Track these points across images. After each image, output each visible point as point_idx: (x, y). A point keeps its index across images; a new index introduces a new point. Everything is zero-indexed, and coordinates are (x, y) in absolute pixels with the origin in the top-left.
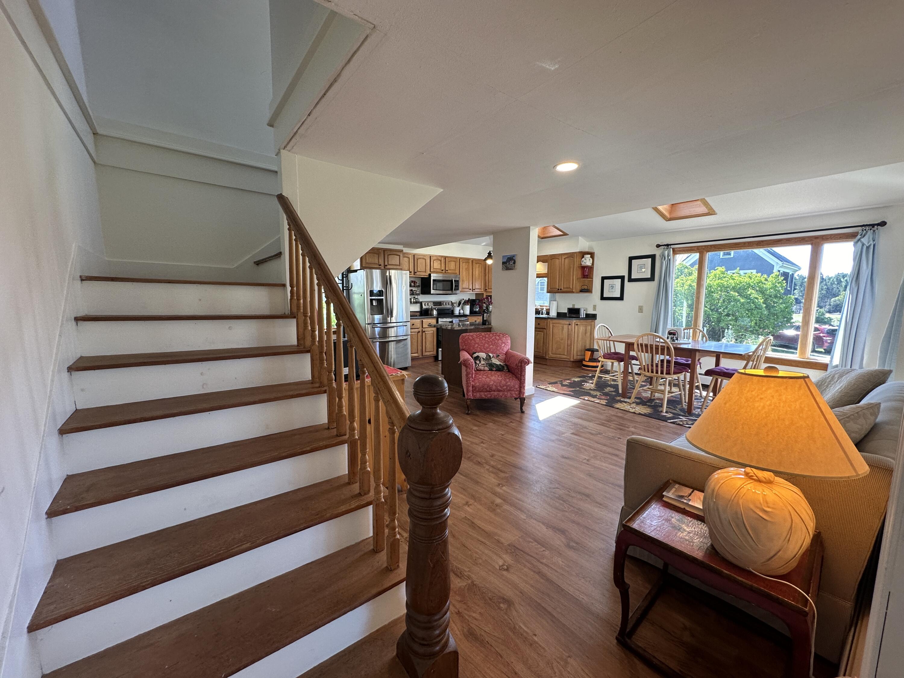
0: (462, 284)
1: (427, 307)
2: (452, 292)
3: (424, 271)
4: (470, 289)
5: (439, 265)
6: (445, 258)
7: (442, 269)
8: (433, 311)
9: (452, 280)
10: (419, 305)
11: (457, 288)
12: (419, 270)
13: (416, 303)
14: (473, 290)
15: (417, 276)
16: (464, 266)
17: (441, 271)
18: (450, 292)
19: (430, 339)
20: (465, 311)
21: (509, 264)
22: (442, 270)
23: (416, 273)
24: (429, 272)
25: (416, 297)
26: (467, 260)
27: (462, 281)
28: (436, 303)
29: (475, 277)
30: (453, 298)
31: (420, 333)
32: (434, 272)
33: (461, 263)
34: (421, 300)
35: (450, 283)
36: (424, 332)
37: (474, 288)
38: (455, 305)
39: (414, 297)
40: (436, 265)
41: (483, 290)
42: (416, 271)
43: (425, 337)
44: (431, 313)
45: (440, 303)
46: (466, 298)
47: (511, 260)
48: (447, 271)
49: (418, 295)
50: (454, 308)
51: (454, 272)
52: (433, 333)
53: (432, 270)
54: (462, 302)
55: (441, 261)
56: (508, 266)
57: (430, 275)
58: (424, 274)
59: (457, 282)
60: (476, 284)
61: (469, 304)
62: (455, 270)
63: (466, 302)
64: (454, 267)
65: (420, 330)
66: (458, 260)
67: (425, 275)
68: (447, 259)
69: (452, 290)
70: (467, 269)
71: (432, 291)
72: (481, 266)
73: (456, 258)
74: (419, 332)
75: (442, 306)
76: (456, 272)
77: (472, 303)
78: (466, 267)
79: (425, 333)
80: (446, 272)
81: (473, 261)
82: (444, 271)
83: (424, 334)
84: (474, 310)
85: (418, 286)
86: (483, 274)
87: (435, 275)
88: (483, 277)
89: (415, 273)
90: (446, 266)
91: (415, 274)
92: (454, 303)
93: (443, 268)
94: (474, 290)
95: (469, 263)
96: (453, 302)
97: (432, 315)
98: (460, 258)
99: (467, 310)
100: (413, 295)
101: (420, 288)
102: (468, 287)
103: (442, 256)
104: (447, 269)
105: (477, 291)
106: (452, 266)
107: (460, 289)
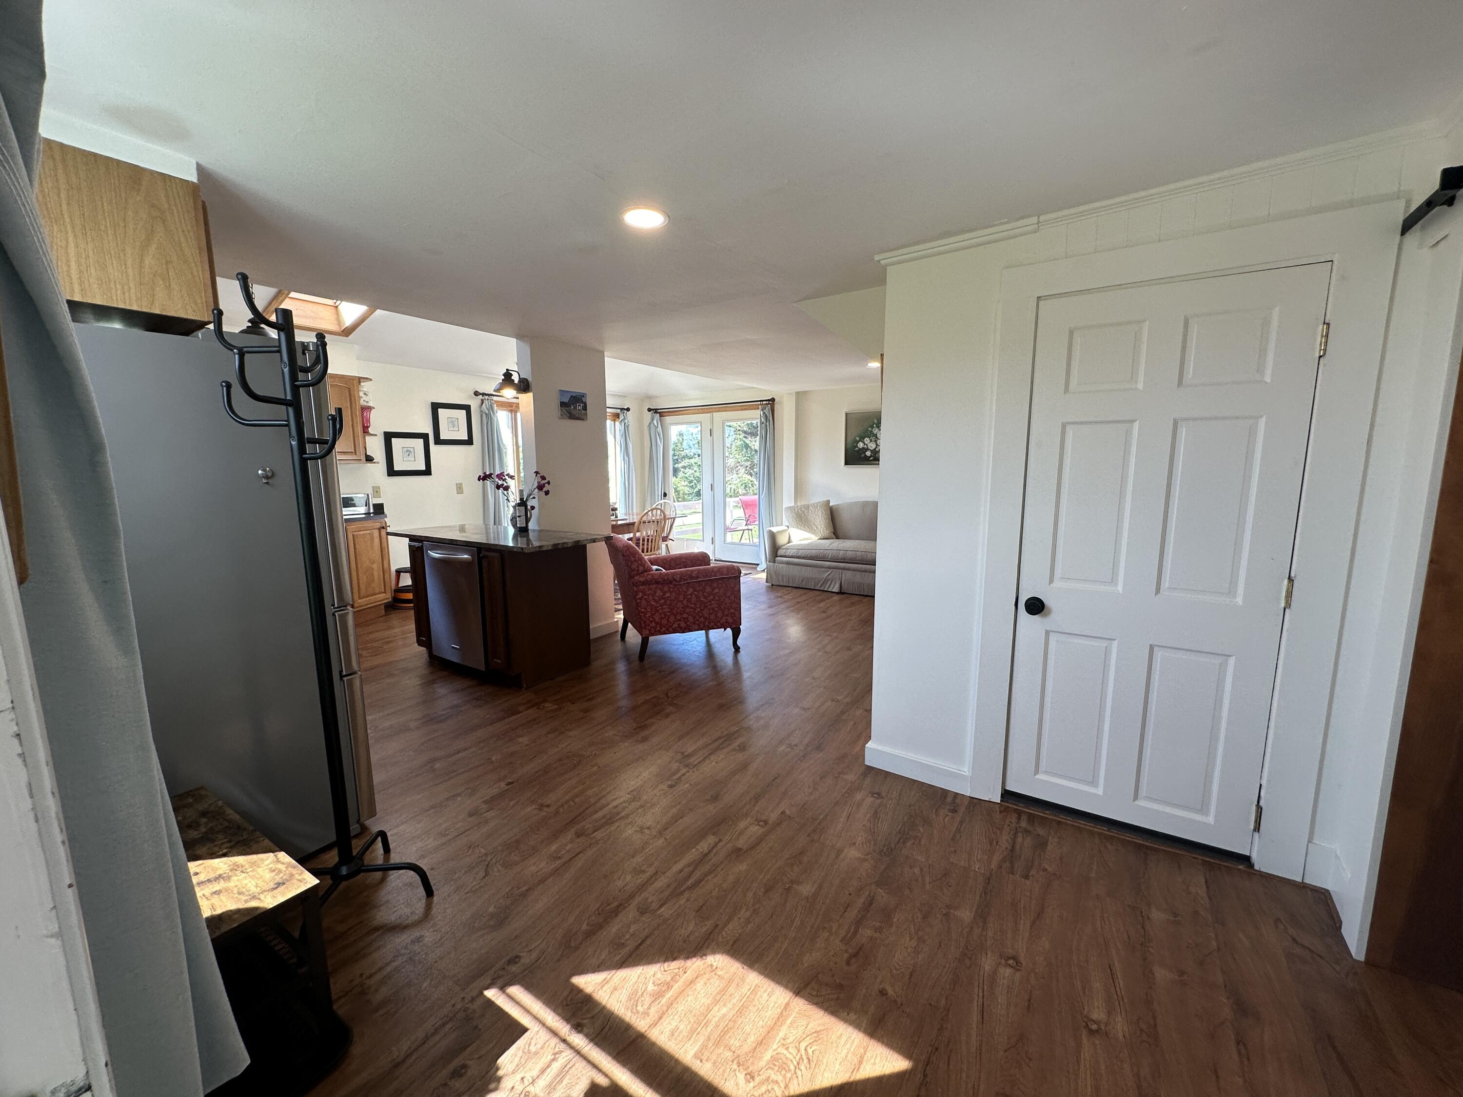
21: (575, 408)
47: (579, 402)
56: (574, 412)
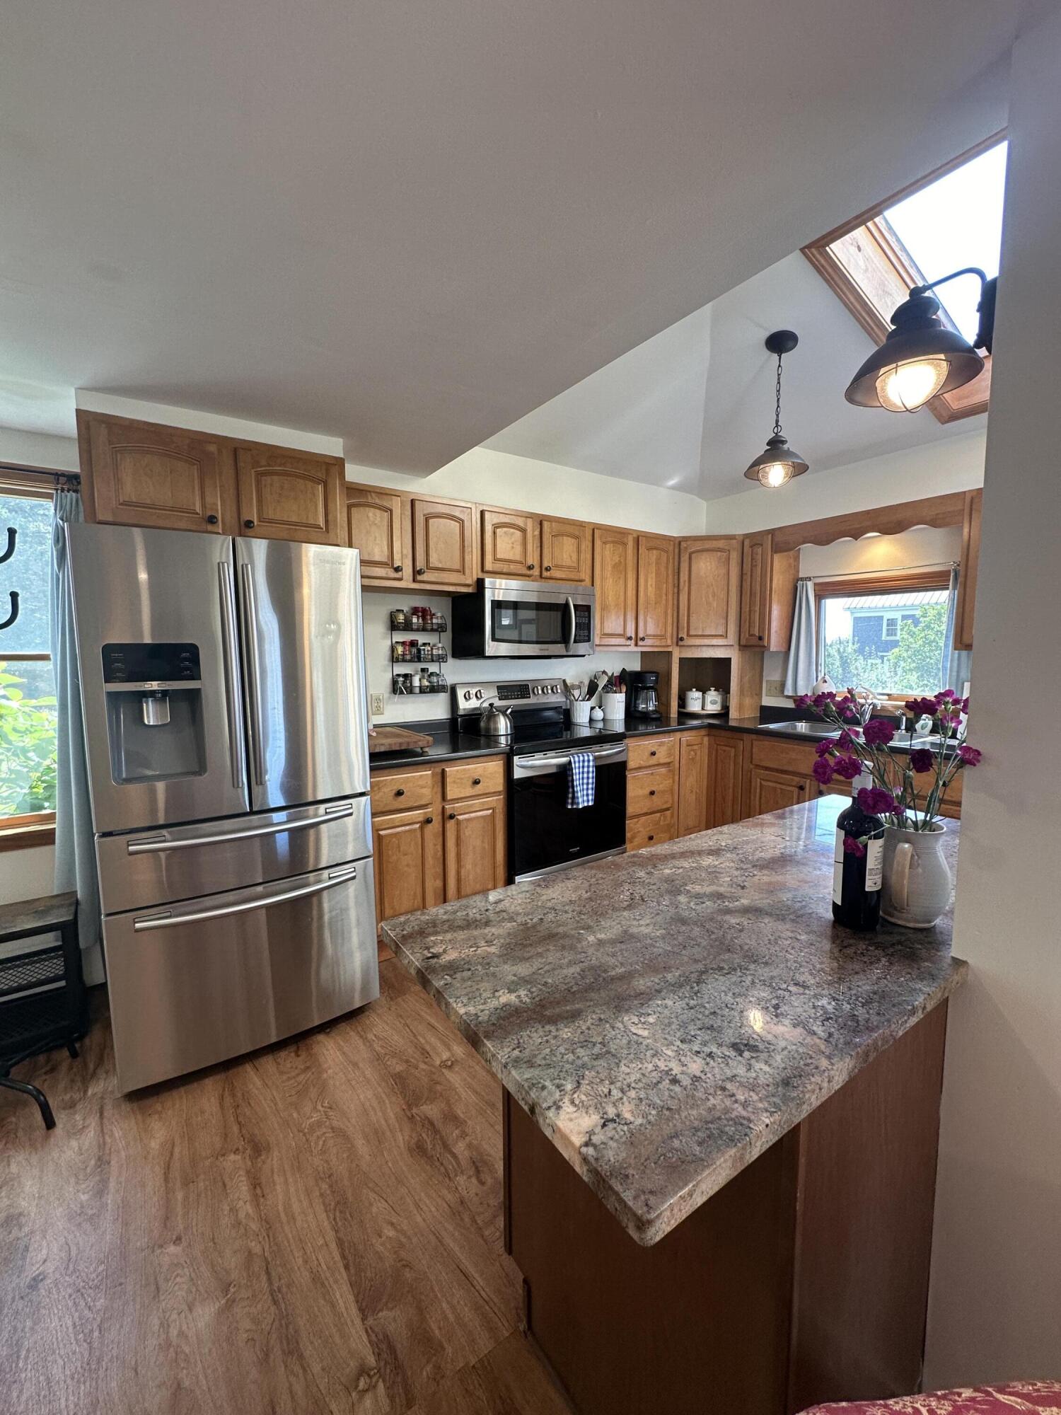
0: (602, 623)
1: (473, 703)
2: (567, 649)
3: (457, 566)
4: (630, 638)
5: (518, 549)
6: (541, 520)
7: (530, 562)
8: (496, 723)
9: (567, 605)
10: (443, 698)
11: (585, 633)
12: (434, 561)
13: (434, 689)
14: (637, 640)
15: (428, 587)
16: (607, 554)
17: (523, 572)
18: (559, 649)
19: (478, 843)
20: (608, 711)
22: (531, 568)
23: (420, 572)
24: (475, 573)
25: (433, 668)
26: (618, 536)
27: (603, 609)
28: (505, 690)
29: (646, 594)
30: (571, 670)
31: (436, 825)
32: (495, 573)
33: (598, 543)
34: (450, 680)
35: (557, 616)
36: (452, 817)
37: (641, 635)
38: (576, 693)
39: (423, 670)
40: (507, 546)
41: (669, 642)
42: (420, 564)
43: (458, 838)
44: (488, 729)
45: (521, 689)
46: (614, 668)
48: (548, 569)
49: (441, 659)
50: (571, 702)
51: (572, 576)
52: (493, 815)
53: (488, 566)
54: (602, 682)
55: (523, 531)
57: (480, 584)
58: (453, 578)
59: (585, 610)
60: (649, 620)
61: (624, 689)
62: (578, 569)
63: (616, 682)
64: (575, 556)
65: (433, 811)
66: (591, 535)
67: (462, 583)
68: (546, 524)
69: (565, 640)
70: (619, 568)
71: (491, 648)
72: (664, 559)
73: (581, 525)
74: (429, 821)
75: (531, 700)
76: (583, 576)
77: (631, 683)
78: (617, 559)
79: (458, 823)
80: (545, 574)
81: (640, 539)
82: (536, 572)
83: (451, 825)
84: (642, 706)
85: (440, 629)
86: (670, 586)
87: (502, 583)
88: (670, 597)
89: (417, 573)
90: (546, 551)
91: (419, 578)
92: (574, 687)
93: (533, 559)
94: (643, 639)
95: (625, 544)
96: (568, 682)
97: (491, 738)
98: (595, 528)
99: (617, 704)
100: (419, 660)
101: (447, 637)
102: (620, 631)
103: (531, 516)
104: (545, 564)
105: (649, 645)
106: (565, 552)
107: (596, 639)
